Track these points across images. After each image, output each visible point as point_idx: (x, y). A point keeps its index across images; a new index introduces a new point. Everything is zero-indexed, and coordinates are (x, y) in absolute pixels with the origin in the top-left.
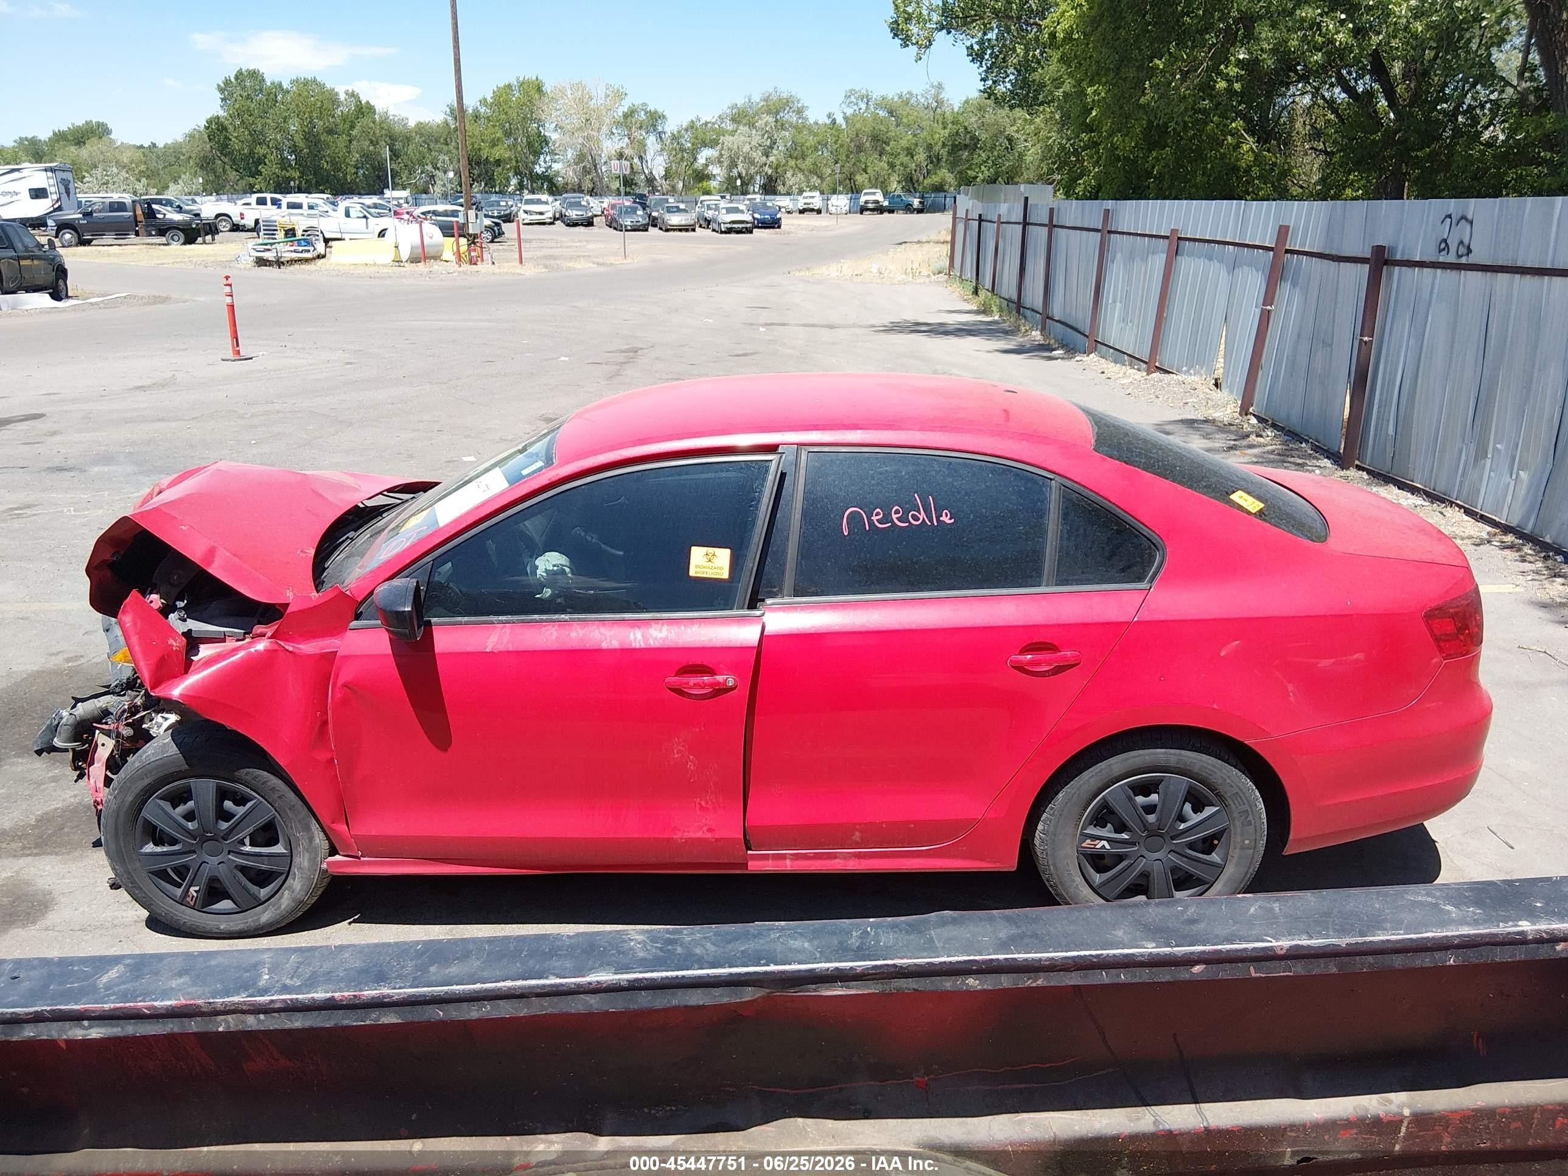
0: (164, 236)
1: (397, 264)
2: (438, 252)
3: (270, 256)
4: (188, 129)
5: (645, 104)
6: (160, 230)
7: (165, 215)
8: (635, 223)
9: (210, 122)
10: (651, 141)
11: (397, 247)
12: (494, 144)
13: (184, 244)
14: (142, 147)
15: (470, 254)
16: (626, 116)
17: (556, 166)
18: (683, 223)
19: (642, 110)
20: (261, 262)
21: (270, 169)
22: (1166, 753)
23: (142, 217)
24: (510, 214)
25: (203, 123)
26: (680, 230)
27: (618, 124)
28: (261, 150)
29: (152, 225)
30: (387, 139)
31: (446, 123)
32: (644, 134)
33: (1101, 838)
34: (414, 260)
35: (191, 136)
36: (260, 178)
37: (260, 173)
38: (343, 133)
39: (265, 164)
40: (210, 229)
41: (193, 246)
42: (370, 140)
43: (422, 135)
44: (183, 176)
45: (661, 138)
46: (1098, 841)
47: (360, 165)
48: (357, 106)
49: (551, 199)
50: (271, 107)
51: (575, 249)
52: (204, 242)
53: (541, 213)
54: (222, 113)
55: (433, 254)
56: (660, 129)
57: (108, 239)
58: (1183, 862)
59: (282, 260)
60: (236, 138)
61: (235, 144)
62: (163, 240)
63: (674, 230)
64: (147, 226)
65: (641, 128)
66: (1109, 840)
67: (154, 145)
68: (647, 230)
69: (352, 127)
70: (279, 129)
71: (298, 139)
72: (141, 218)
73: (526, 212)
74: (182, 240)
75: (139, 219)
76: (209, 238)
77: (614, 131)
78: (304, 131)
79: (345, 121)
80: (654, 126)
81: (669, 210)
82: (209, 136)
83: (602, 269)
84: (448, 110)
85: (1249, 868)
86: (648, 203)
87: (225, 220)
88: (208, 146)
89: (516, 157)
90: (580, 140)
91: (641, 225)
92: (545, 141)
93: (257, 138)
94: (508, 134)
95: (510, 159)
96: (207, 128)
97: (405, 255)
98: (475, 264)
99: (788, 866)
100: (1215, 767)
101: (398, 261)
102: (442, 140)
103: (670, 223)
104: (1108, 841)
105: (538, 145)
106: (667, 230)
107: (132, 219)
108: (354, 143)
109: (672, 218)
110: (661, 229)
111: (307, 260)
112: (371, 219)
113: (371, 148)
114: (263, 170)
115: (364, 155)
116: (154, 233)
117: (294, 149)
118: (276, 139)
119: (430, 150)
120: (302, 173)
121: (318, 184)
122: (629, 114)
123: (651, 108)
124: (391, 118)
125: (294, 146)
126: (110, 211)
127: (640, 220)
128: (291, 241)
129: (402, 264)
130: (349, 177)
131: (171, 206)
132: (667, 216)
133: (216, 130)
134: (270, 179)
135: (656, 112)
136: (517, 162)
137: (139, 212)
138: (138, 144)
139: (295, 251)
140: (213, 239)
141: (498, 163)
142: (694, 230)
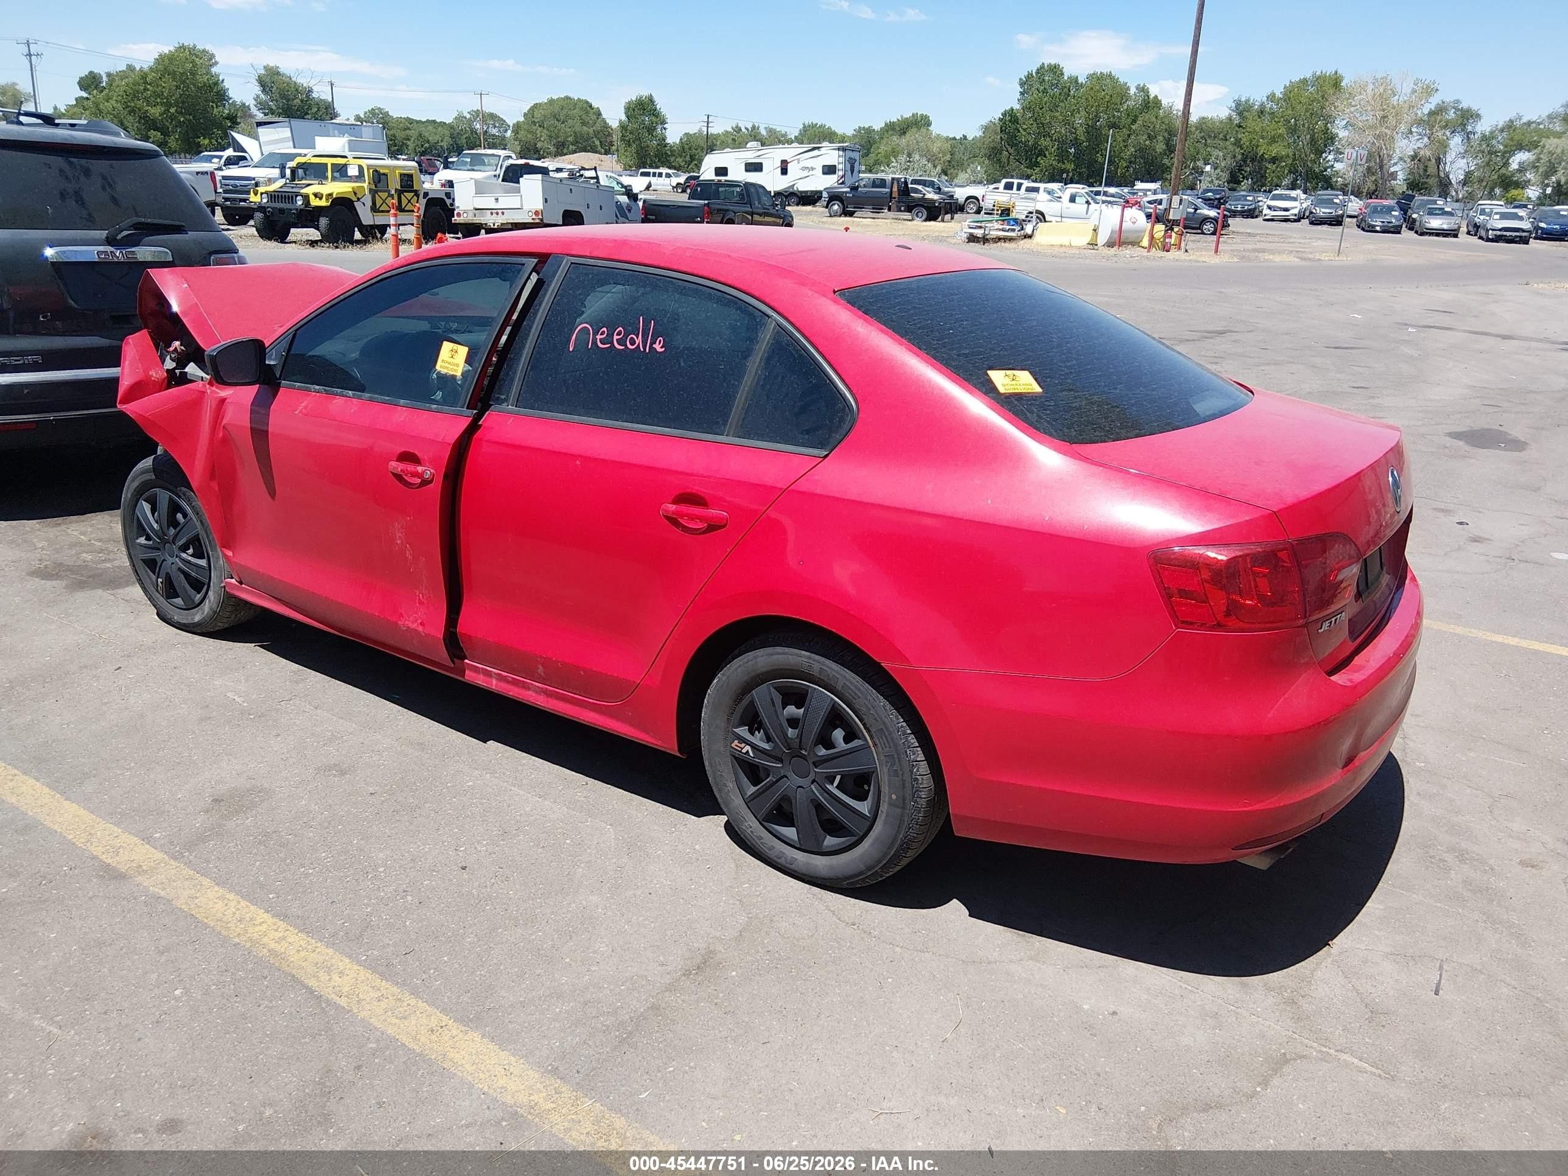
0: (911, 212)
1: (1091, 247)
2: (1138, 237)
3: (979, 233)
4: (985, 121)
5: (1458, 101)
6: (908, 206)
7: (924, 194)
8: (1386, 224)
9: (1004, 114)
10: (1456, 142)
11: (1095, 230)
12: (1273, 140)
13: (926, 220)
14: (954, 139)
15: (1165, 240)
16: (1432, 113)
17: (1338, 166)
18: (1445, 227)
19: (1454, 108)
20: (972, 239)
21: (1049, 161)
22: (809, 658)
23: (897, 194)
24: (1255, 209)
25: (998, 115)
26: (1437, 235)
27: (1420, 122)
28: (1044, 142)
29: (903, 202)
30: (1166, 134)
31: (1230, 119)
32: (1448, 133)
33: (747, 743)
34: (1110, 244)
35: (986, 129)
36: (1038, 169)
37: (1037, 164)
38: (1124, 127)
39: (1045, 156)
40: (953, 208)
41: (932, 223)
42: (1148, 134)
43: (1202, 130)
44: (971, 165)
45: (1468, 138)
46: (743, 745)
47: (1133, 159)
48: (1144, 100)
49: (1303, 196)
50: (1063, 101)
51: (1299, 245)
52: (943, 221)
53: (1286, 210)
54: (1017, 106)
55: (1132, 240)
56: (1469, 128)
57: (867, 212)
58: (823, 798)
59: (988, 237)
60: (1025, 130)
61: (1023, 136)
62: (907, 215)
63: (1431, 234)
64: (899, 202)
65: (1445, 127)
66: (754, 747)
67: (965, 137)
68: (1399, 233)
69: (1134, 121)
70: (1066, 123)
71: (1081, 131)
72: (895, 195)
73: (1270, 208)
74: (924, 217)
75: (893, 196)
76: (948, 217)
77: (1414, 130)
78: (1088, 125)
79: (1128, 115)
80: (1464, 125)
81: (1431, 213)
82: (1001, 128)
83: (1303, 263)
84: (1234, 105)
85: (898, 832)
86: (1411, 206)
87: (973, 202)
88: (999, 137)
89: (1294, 155)
90: (1370, 139)
91: (1393, 227)
92: (1331, 138)
93: (1044, 131)
94: (1293, 131)
95: (1288, 156)
96: (1001, 120)
97: (1102, 239)
98: (1168, 251)
99: (494, 685)
100: (860, 690)
101: (1093, 244)
102: (1221, 136)
103: (1428, 225)
104: (752, 747)
105: (1324, 141)
106: (1422, 234)
107: (889, 194)
108: (1133, 137)
109: (1431, 221)
110: (1416, 232)
111: (1011, 239)
112: (1093, 206)
113: (1147, 143)
114: (1042, 161)
115: (1139, 150)
116: (903, 209)
117: (1076, 143)
118: (1060, 132)
119: (1205, 145)
120: (1077, 166)
121: (1089, 176)
122: (1440, 110)
123: (1464, 105)
124: (1175, 112)
125: (1076, 139)
126: (873, 187)
127: (1394, 221)
128: (1003, 220)
129: (1096, 247)
130: (1119, 170)
131: (933, 188)
132: (1426, 218)
133: (1010, 120)
134: (1046, 171)
135: (1469, 110)
136: (1294, 160)
137: (895, 189)
138: (951, 136)
139: (1003, 230)
140: (952, 218)
141: (1274, 160)
142: (1456, 236)
